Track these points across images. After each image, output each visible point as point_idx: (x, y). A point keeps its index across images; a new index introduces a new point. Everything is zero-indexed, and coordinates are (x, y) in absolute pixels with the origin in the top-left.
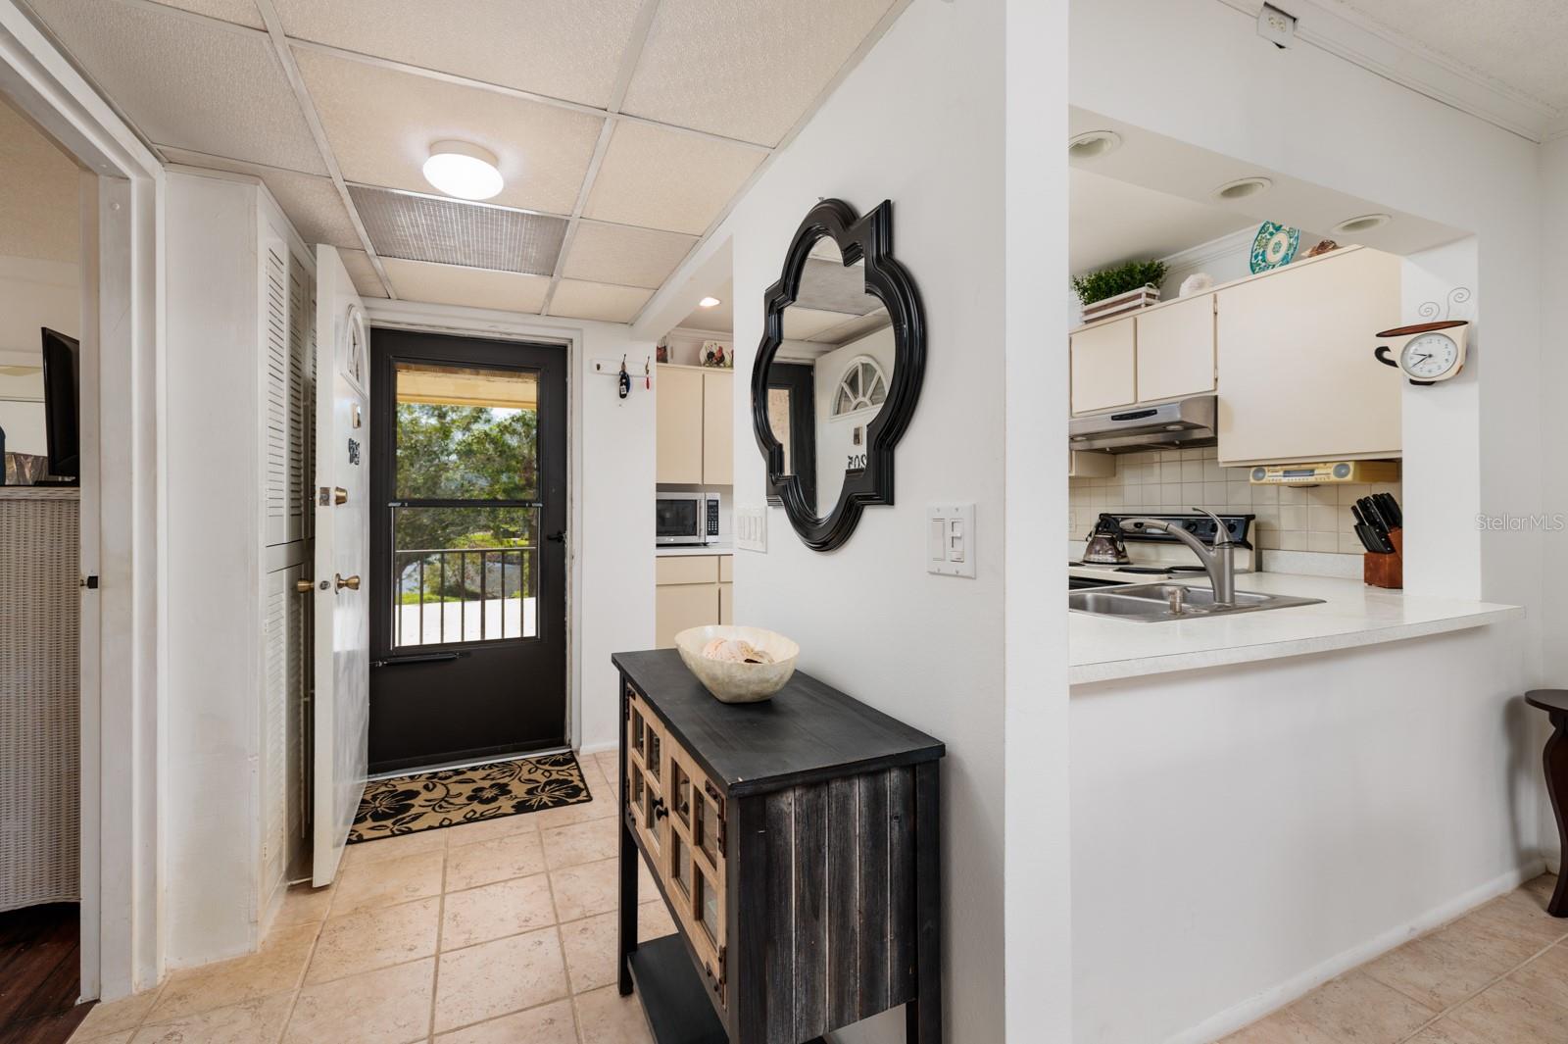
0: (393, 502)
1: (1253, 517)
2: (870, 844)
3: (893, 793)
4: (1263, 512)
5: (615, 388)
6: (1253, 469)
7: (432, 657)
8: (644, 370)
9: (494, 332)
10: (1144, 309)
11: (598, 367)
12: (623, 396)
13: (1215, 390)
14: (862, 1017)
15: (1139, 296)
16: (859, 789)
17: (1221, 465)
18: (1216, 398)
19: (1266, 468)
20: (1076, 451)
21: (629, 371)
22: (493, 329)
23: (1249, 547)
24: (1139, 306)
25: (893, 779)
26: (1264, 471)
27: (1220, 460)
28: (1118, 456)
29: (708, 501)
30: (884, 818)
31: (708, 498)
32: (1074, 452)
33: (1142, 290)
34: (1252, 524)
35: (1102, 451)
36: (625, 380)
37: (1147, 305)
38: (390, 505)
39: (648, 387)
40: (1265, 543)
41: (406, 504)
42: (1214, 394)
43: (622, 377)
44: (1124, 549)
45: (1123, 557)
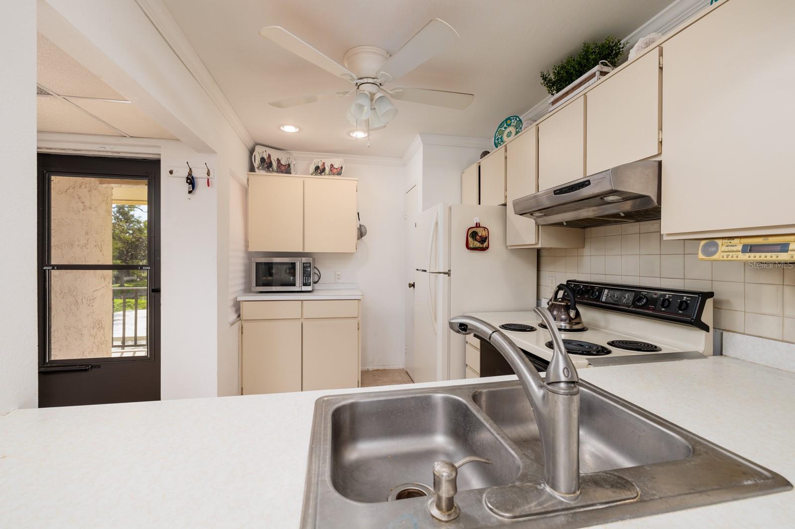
0: (47, 266)
1: (711, 295)
4: (722, 290)
6: (703, 242)
7: (74, 368)
8: (206, 174)
9: (103, 151)
10: (594, 85)
11: (171, 172)
12: (190, 192)
13: (660, 154)
17: (665, 238)
18: (660, 163)
19: (719, 242)
20: (542, 225)
21: (194, 175)
22: (102, 149)
23: (706, 328)
26: (716, 245)
27: (664, 231)
28: (587, 229)
29: (304, 263)
31: (303, 261)
32: (540, 227)
34: (709, 303)
35: (560, 224)
36: (191, 181)
37: (599, 81)
38: (44, 268)
39: (208, 186)
40: (725, 324)
41: (56, 268)
42: (658, 159)
43: (188, 178)
44: (578, 314)
45: (577, 323)
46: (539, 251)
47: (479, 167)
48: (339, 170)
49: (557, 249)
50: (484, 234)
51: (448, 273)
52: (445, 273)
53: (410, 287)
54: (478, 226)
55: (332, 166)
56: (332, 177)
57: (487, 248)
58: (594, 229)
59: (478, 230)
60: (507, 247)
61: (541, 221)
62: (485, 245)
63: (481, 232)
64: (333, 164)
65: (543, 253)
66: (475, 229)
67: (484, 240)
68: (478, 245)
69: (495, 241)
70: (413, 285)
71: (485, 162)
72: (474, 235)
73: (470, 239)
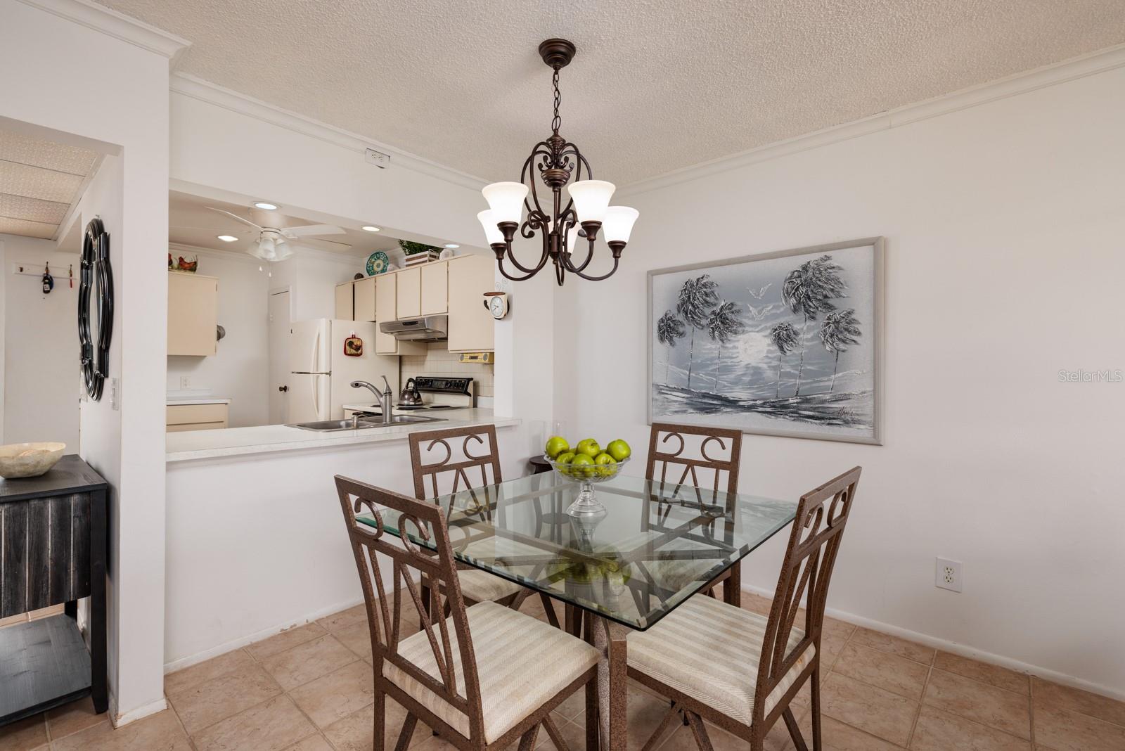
1: (472, 379)
2: (58, 529)
3: (75, 506)
4: (477, 377)
5: (40, 285)
6: (461, 355)
8: (68, 275)
10: (428, 263)
11: (22, 270)
12: (48, 292)
13: (448, 312)
14: (52, 604)
15: (426, 256)
16: (50, 506)
17: (450, 352)
18: (447, 316)
19: (464, 355)
20: (400, 340)
21: (51, 274)
23: (470, 395)
24: (426, 261)
25: (74, 500)
27: (449, 349)
28: (429, 344)
30: (68, 517)
32: (398, 341)
33: (427, 252)
34: (471, 383)
36: (48, 280)
37: (430, 261)
39: (71, 287)
40: (478, 394)
42: (446, 314)
43: (45, 278)
44: (419, 396)
45: (419, 401)
46: (401, 357)
47: (354, 286)
48: (191, 265)
49: (411, 356)
50: (359, 343)
51: (329, 374)
52: (327, 374)
53: (281, 390)
54: (354, 337)
55: (181, 259)
56: (182, 273)
57: (361, 354)
58: (432, 343)
59: (354, 340)
60: (376, 354)
61: (399, 337)
62: (359, 352)
63: (356, 342)
64: (183, 257)
65: (404, 359)
66: (351, 340)
67: (358, 348)
68: (354, 352)
69: (367, 348)
70: (285, 389)
71: (359, 283)
72: (351, 344)
73: (347, 347)
